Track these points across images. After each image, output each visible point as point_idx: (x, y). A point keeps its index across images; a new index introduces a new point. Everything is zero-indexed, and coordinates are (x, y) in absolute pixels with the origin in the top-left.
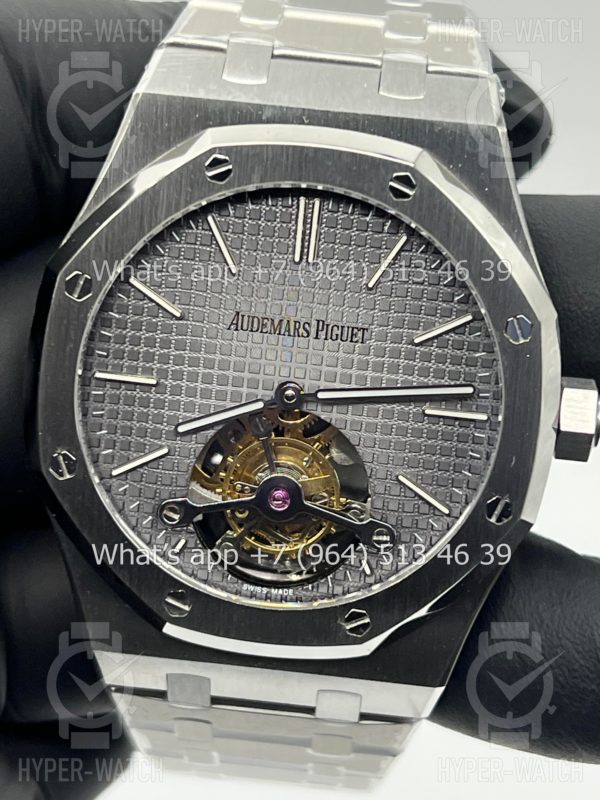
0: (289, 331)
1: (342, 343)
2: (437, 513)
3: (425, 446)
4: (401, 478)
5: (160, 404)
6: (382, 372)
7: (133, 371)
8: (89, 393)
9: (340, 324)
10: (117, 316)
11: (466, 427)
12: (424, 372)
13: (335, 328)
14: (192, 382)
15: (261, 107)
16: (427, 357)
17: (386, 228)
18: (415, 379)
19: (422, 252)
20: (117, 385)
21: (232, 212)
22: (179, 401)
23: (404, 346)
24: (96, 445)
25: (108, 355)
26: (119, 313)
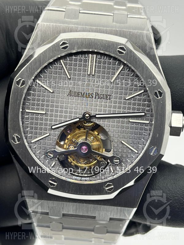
0: (87, 96)
3: (130, 131)
4: (122, 142)
5: (46, 120)
6: (116, 108)
7: (38, 109)
8: (24, 117)
11: (142, 125)
12: (129, 108)
13: (101, 95)
14: (56, 113)
15: (77, 27)
16: (130, 104)
17: (116, 64)
18: (126, 111)
19: (128, 71)
20: (33, 114)
21: (68, 59)
22: (52, 119)
23: (123, 100)
24: (26, 133)
25: (30, 105)
26: (33, 91)
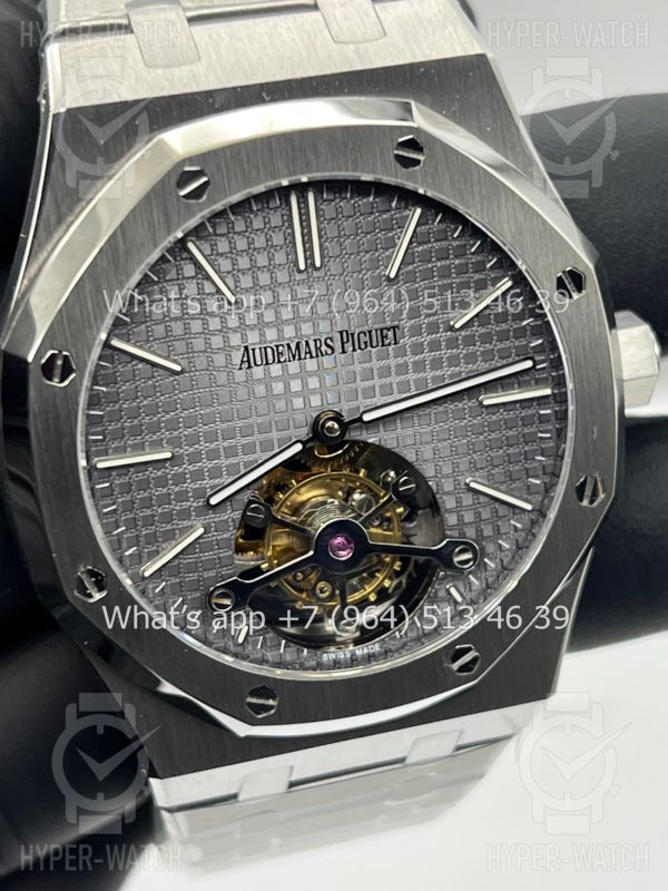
0: (310, 352)
1: (374, 350)
2: (517, 511)
3: (489, 440)
4: (473, 485)
5: (180, 478)
6: (425, 371)
7: (139, 448)
8: (93, 489)
9: (366, 328)
10: (104, 389)
11: (529, 408)
12: (471, 358)
13: (362, 335)
14: (211, 442)
15: (209, 94)
16: (470, 341)
17: (394, 204)
18: (464, 368)
19: (439, 222)
20: (124, 471)
21: (211, 230)
22: (201, 469)
23: (443, 335)
24: (117, 546)
25: (105, 437)
26: (106, 385)
